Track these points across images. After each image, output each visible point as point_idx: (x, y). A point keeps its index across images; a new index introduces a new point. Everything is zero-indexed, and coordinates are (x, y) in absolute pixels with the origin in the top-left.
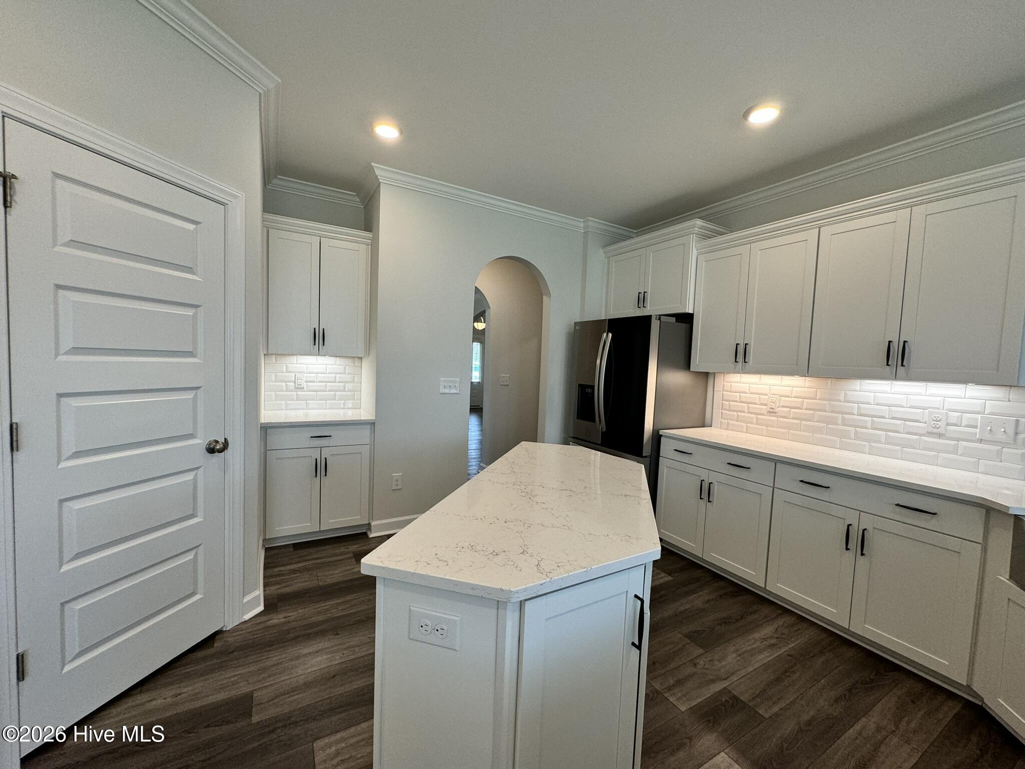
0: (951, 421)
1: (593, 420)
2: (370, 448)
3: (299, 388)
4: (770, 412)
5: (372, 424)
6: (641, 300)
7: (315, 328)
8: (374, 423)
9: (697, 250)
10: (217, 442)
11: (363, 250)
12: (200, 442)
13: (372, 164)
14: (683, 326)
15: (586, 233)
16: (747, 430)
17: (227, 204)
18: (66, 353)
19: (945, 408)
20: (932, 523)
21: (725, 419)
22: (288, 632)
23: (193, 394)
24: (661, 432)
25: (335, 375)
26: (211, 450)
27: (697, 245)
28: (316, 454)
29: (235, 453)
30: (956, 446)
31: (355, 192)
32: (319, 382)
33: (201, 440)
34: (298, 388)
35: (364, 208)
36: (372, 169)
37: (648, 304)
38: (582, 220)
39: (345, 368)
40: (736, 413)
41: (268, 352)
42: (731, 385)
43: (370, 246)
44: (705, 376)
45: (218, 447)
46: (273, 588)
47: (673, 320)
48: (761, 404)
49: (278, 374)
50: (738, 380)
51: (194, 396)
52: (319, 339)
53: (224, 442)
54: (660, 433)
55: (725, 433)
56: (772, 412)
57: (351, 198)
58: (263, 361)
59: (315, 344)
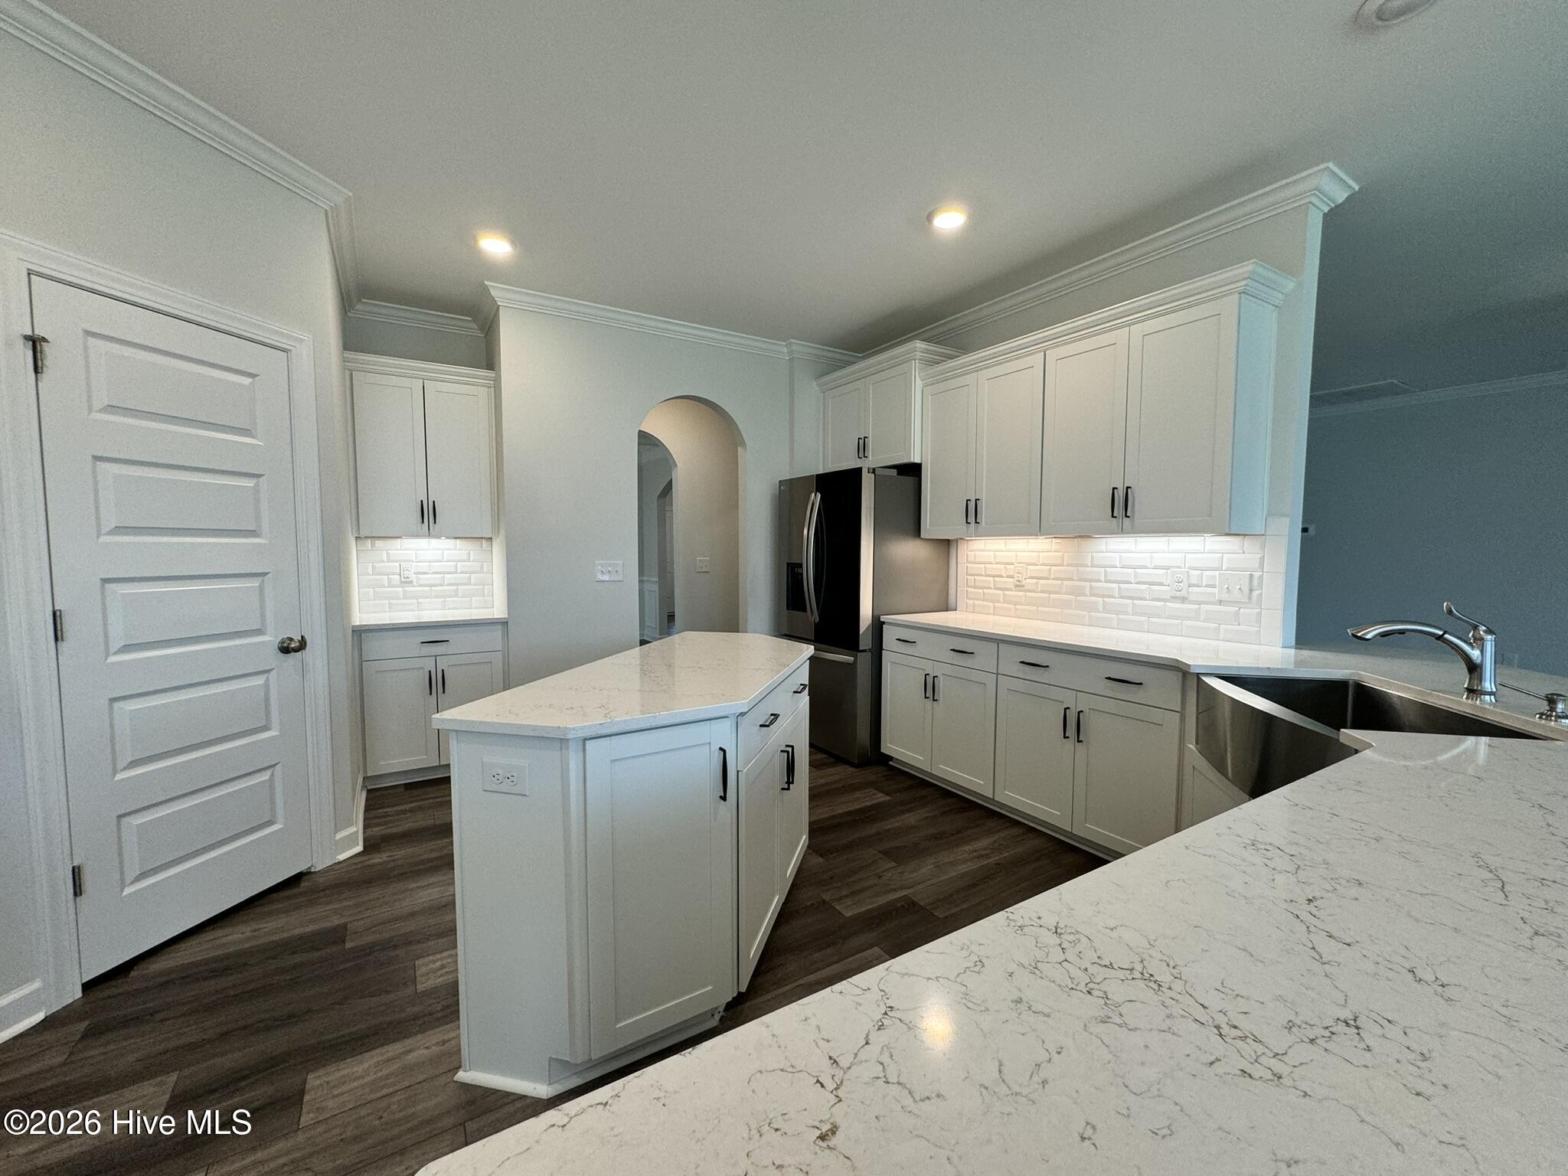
0: (1193, 581)
1: (805, 610)
2: (504, 657)
3: (406, 582)
4: (1017, 586)
5: (504, 623)
6: (862, 448)
7: (422, 501)
8: (507, 623)
9: (922, 381)
10: (291, 639)
11: (483, 394)
12: (271, 639)
13: (486, 283)
14: (909, 480)
15: (791, 360)
16: (994, 611)
17: (290, 350)
18: (109, 533)
19: (1187, 566)
20: (1138, 695)
21: (970, 599)
22: (393, 869)
23: (260, 581)
24: (883, 618)
25: (455, 563)
26: (285, 650)
27: (921, 374)
28: (429, 664)
29: (316, 654)
30: (1198, 611)
31: (469, 317)
32: (434, 573)
33: (271, 637)
34: (404, 582)
35: (485, 337)
36: (486, 289)
37: (870, 453)
38: (784, 344)
39: (469, 554)
40: (981, 591)
41: (359, 534)
42: (975, 555)
43: (493, 389)
44: (946, 545)
45: (293, 646)
46: (376, 829)
47: (894, 472)
48: (1008, 577)
49: (377, 565)
50: (982, 547)
51: (260, 584)
52: (428, 514)
53: (300, 639)
54: (881, 620)
55: (970, 616)
56: (1019, 586)
57: (464, 324)
58: (355, 547)
59: (423, 522)
